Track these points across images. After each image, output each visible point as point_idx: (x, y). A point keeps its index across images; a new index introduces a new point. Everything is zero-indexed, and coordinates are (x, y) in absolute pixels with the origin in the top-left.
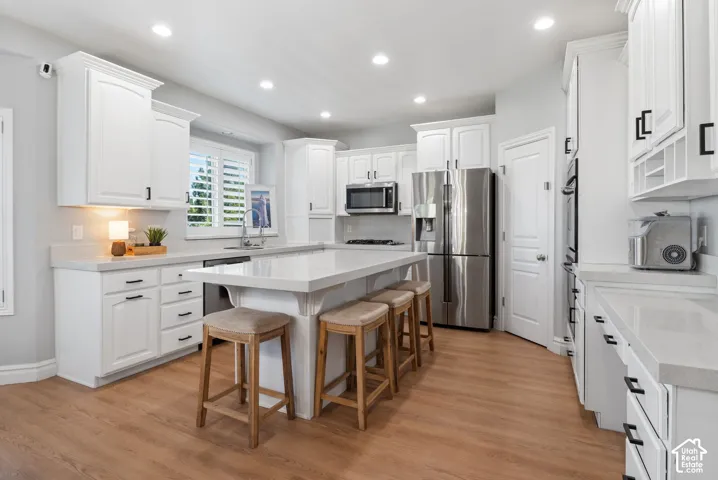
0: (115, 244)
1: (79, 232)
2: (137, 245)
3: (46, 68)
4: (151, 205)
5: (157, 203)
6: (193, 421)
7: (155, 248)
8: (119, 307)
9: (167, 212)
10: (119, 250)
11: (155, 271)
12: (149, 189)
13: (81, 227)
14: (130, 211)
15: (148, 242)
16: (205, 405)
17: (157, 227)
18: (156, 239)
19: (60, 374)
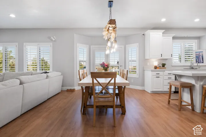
0: (155, 66)
1: (148, 64)
2: (159, 67)
3: (143, 35)
4: (162, 58)
5: (163, 57)
6: (167, 103)
7: (163, 67)
8: (155, 78)
9: (167, 59)
10: (156, 68)
11: (162, 72)
12: (162, 54)
13: (149, 63)
14: (158, 60)
15: (162, 66)
16: (170, 100)
17: (164, 63)
18: (164, 65)
19: (145, 90)
